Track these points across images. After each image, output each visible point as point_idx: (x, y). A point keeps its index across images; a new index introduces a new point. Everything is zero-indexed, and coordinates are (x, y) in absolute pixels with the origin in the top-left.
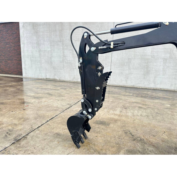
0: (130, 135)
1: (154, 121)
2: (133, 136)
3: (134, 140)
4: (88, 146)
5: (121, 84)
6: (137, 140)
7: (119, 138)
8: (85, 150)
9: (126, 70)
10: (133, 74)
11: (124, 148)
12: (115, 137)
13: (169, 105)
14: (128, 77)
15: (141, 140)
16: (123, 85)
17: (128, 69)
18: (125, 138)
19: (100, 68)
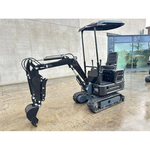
0: (53, 109)
1: (56, 98)
2: (54, 108)
3: (57, 109)
4: (40, 123)
5: (13, 82)
6: (58, 109)
7: (50, 112)
8: (41, 125)
9: (15, 70)
10: (21, 72)
11: (56, 114)
12: (47, 113)
13: (55, 88)
14: (18, 75)
15: (59, 108)
16: (15, 83)
17: (16, 69)
18: (52, 111)
19: (42, 77)
